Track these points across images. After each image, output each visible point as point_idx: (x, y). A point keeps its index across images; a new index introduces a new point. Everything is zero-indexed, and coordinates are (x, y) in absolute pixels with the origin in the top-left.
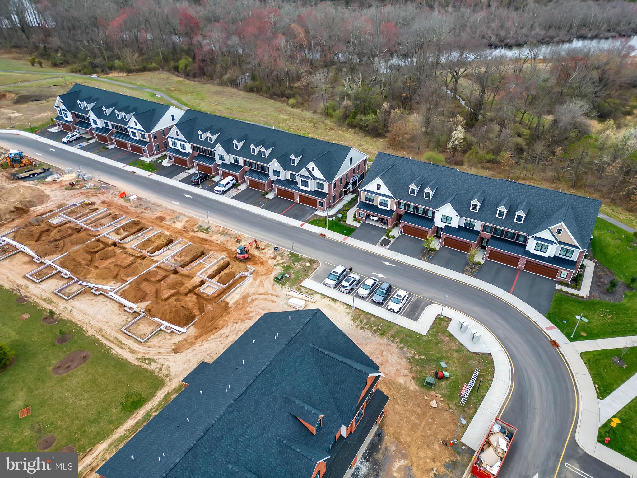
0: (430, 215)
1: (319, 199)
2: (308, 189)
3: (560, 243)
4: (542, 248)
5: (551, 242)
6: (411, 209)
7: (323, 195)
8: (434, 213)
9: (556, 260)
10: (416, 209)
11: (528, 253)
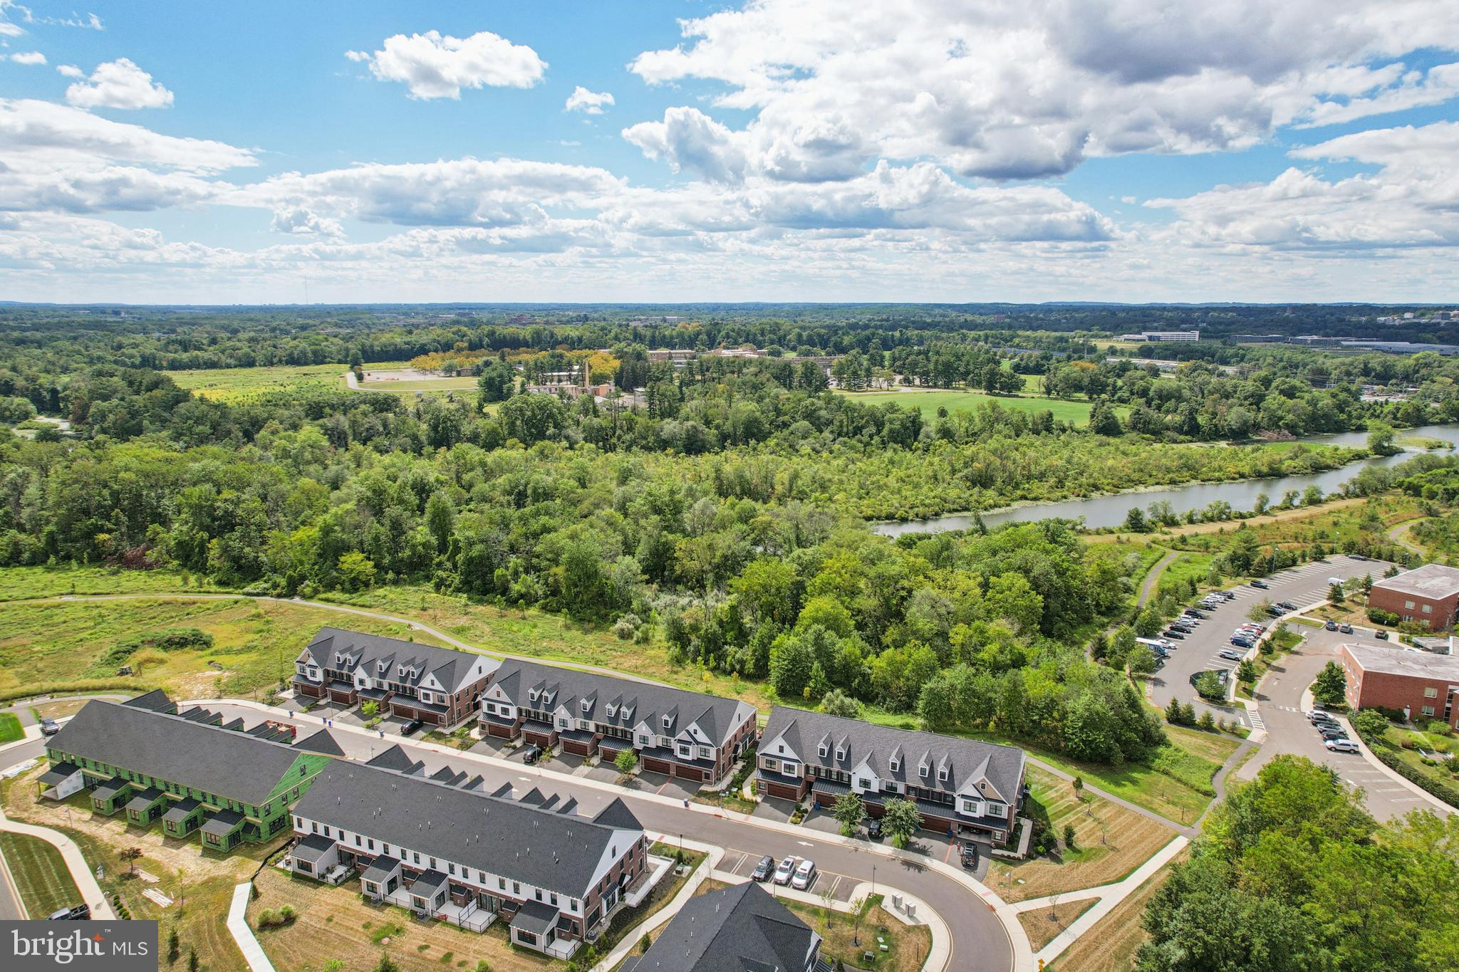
0: (846, 779)
1: (705, 770)
2: (689, 758)
3: (987, 799)
4: (971, 807)
5: (978, 799)
6: (823, 774)
7: (709, 764)
8: (850, 777)
9: (986, 819)
10: (829, 772)
11: (958, 815)
